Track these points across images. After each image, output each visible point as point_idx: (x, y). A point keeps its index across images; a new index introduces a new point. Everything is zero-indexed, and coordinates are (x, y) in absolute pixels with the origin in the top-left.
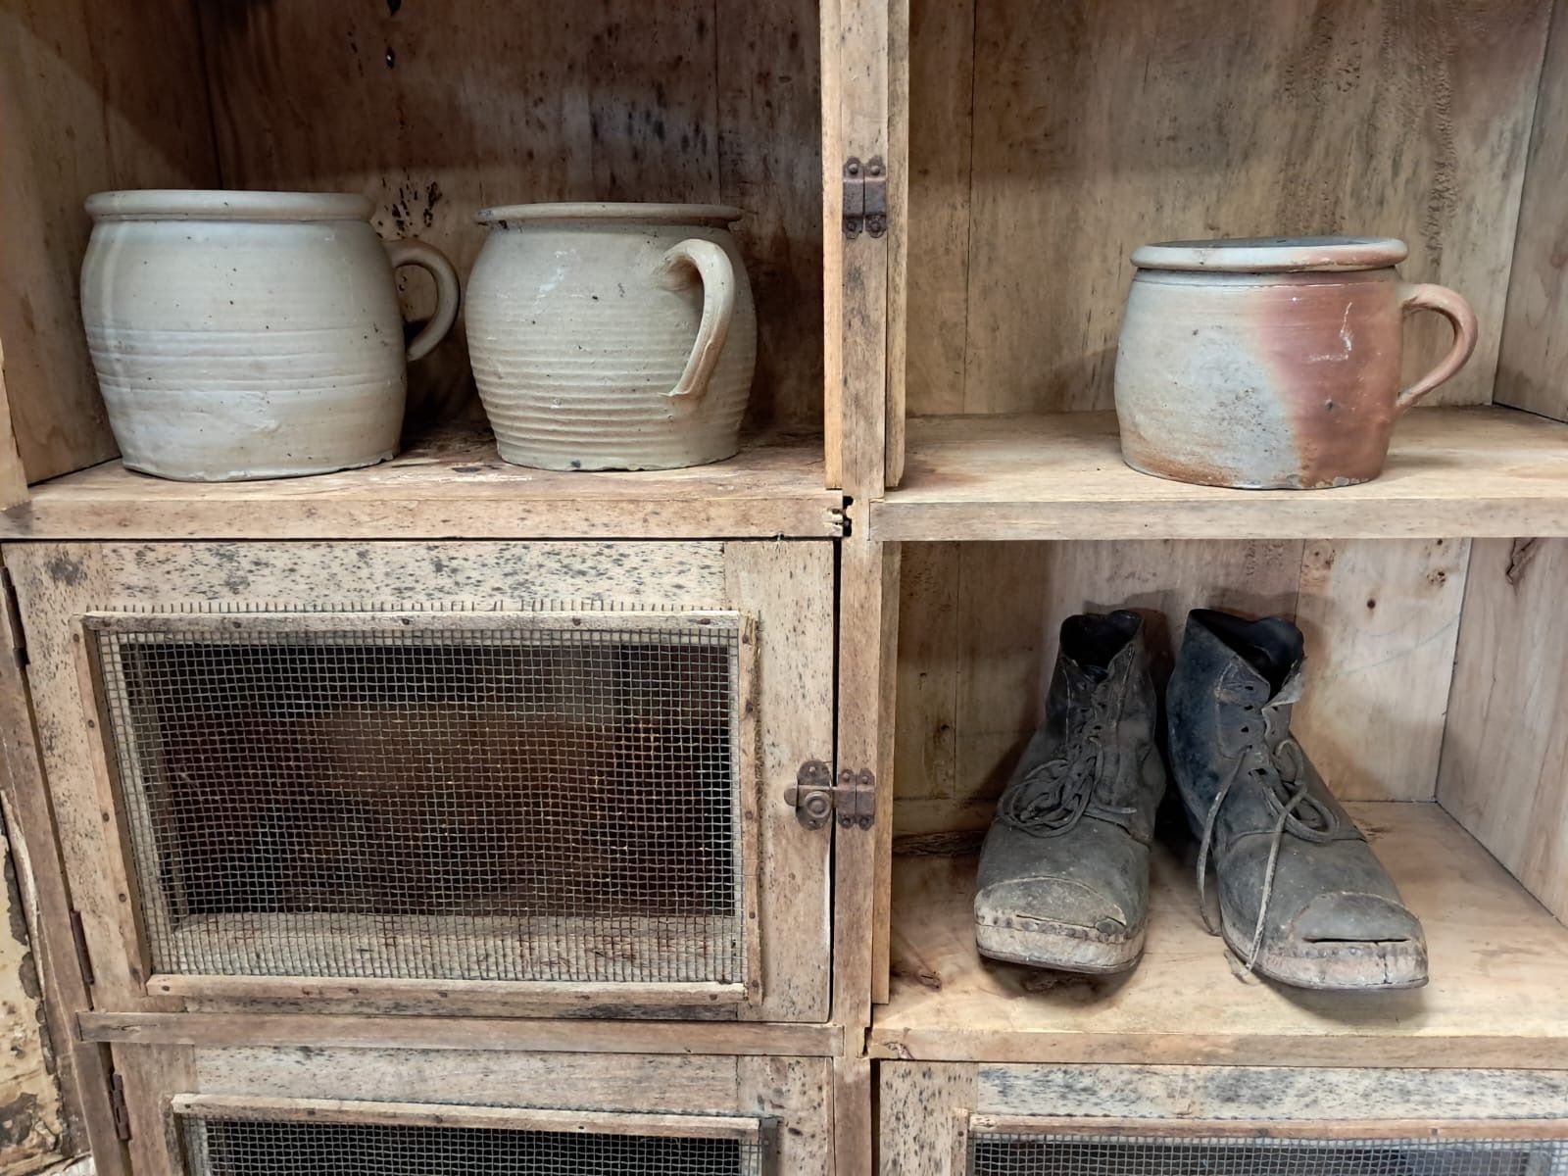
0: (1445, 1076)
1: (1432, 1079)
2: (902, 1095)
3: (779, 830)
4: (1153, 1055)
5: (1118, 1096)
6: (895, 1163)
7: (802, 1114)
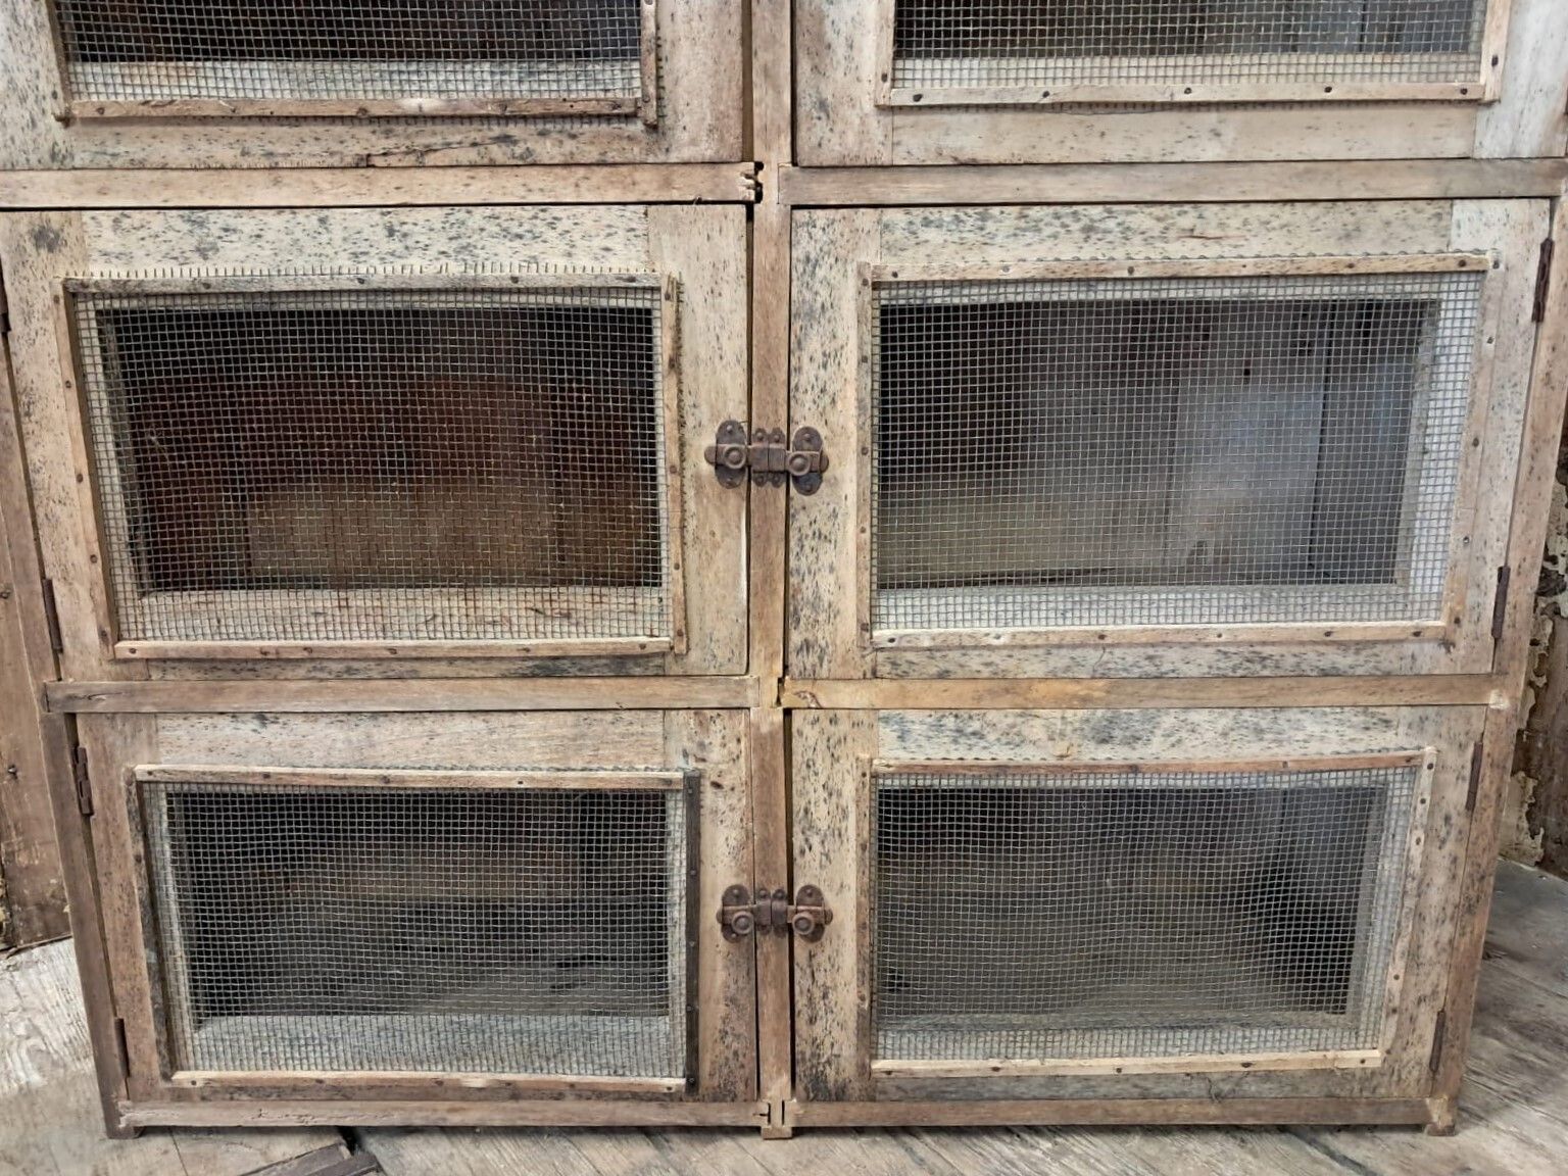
0: (1293, 714)
1: (1282, 716)
2: (811, 742)
3: (699, 490)
4: (1034, 700)
5: (1004, 740)
6: (806, 811)
7: (723, 767)
